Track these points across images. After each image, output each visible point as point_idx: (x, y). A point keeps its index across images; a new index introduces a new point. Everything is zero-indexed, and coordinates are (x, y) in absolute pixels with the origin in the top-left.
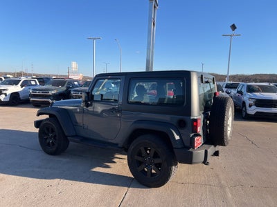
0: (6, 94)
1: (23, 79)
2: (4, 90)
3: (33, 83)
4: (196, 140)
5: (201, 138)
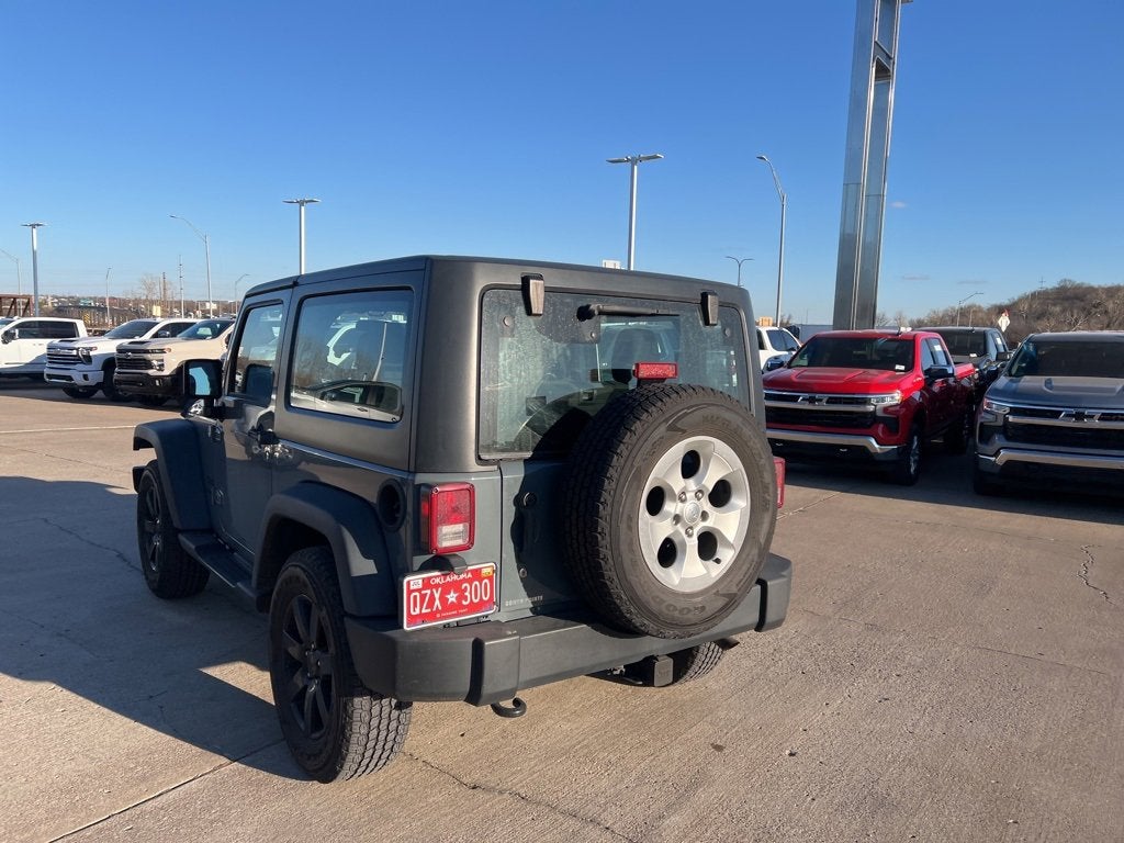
4: (427, 584)
5: (490, 578)
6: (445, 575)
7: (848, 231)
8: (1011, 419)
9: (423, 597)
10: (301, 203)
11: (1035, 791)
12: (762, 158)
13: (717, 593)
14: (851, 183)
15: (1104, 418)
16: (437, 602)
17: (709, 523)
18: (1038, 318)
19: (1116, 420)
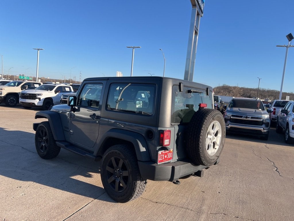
0: (40, 99)
1: (58, 85)
2: (39, 95)
3: (67, 89)
4: (162, 154)
5: (172, 152)
6: (165, 151)
7: (187, 70)
8: (232, 117)
9: (161, 156)
10: (38, 50)
11: (270, 198)
12: (161, 50)
13: (216, 156)
14: (188, 59)
15: (252, 118)
16: (163, 158)
17: (215, 140)
18: (218, 93)
19: (254, 118)
